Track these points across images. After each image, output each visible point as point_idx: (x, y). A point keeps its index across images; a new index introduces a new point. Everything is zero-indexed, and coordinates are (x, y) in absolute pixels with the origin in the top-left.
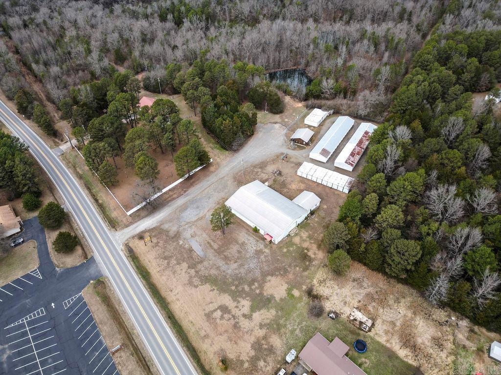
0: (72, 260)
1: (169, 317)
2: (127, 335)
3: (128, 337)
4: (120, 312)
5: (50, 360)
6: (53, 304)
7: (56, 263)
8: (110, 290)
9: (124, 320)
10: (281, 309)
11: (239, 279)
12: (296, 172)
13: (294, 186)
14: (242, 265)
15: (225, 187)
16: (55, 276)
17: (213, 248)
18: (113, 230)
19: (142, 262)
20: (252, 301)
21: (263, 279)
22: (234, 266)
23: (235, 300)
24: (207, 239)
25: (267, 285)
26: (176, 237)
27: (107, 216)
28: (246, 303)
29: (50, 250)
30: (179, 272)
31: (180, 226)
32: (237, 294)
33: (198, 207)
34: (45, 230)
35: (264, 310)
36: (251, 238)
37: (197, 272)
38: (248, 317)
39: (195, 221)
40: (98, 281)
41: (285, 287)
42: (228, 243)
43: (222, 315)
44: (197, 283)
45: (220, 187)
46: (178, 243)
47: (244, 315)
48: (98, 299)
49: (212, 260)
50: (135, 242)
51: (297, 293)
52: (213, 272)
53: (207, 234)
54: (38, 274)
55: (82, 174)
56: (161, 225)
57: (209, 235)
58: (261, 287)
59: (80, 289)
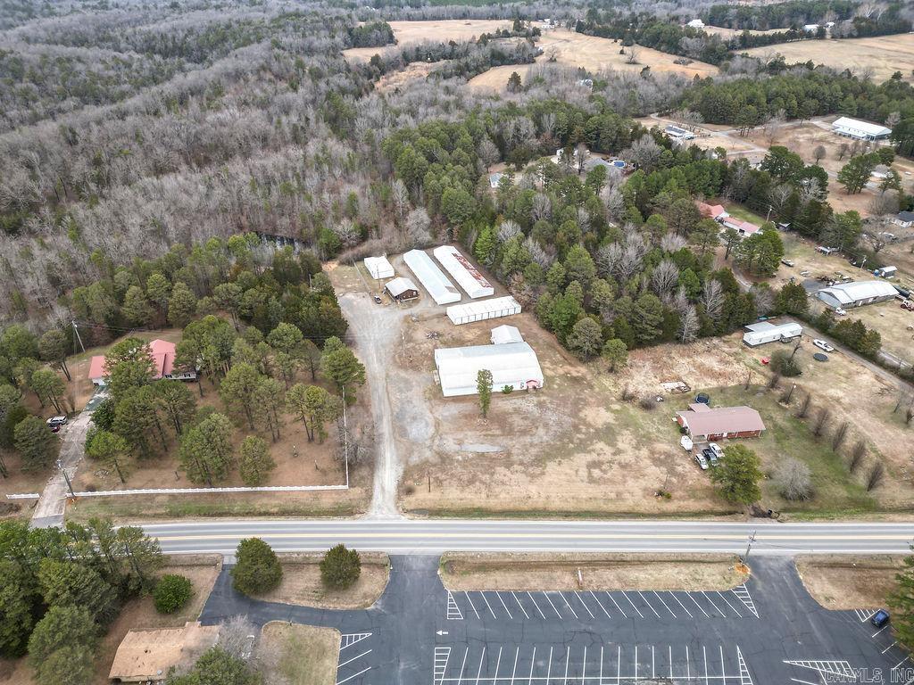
0: (372, 584)
2: (563, 565)
3: (566, 565)
4: (521, 560)
5: (541, 663)
6: (440, 633)
7: (357, 606)
8: (472, 557)
10: (627, 426)
11: (562, 436)
12: (451, 323)
13: (469, 336)
14: (546, 425)
15: (406, 381)
16: (386, 615)
17: (498, 436)
18: (358, 516)
19: (454, 508)
20: (600, 439)
21: (580, 419)
22: (541, 431)
23: (589, 452)
24: (478, 433)
25: (589, 419)
26: (444, 459)
27: (319, 514)
28: (600, 445)
29: (319, 606)
30: (506, 479)
31: (430, 448)
32: (583, 447)
33: (414, 419)
34: (261, 599)
35: (619, 438)
36: (514, 401)
37: (521, 463)
38: (618, 452)
39: (437, 431)
40: (444, 565)
41: (602, 410)
42: (502, 421)
43: (601, 470)
44: (538, 471)
45: (402, 385)
46: (458, 461)
47: (614, 454)
48: (476, 575)
49: (515, 445)
50: (411, 501)
51: (616, 407)
52: (534, 451)
53: (470, 431)
54: (357, 638)
55: (171, 512)
56: (407, 463)
57: (474, 430)
58: (589, 425)
59: (441, 590)
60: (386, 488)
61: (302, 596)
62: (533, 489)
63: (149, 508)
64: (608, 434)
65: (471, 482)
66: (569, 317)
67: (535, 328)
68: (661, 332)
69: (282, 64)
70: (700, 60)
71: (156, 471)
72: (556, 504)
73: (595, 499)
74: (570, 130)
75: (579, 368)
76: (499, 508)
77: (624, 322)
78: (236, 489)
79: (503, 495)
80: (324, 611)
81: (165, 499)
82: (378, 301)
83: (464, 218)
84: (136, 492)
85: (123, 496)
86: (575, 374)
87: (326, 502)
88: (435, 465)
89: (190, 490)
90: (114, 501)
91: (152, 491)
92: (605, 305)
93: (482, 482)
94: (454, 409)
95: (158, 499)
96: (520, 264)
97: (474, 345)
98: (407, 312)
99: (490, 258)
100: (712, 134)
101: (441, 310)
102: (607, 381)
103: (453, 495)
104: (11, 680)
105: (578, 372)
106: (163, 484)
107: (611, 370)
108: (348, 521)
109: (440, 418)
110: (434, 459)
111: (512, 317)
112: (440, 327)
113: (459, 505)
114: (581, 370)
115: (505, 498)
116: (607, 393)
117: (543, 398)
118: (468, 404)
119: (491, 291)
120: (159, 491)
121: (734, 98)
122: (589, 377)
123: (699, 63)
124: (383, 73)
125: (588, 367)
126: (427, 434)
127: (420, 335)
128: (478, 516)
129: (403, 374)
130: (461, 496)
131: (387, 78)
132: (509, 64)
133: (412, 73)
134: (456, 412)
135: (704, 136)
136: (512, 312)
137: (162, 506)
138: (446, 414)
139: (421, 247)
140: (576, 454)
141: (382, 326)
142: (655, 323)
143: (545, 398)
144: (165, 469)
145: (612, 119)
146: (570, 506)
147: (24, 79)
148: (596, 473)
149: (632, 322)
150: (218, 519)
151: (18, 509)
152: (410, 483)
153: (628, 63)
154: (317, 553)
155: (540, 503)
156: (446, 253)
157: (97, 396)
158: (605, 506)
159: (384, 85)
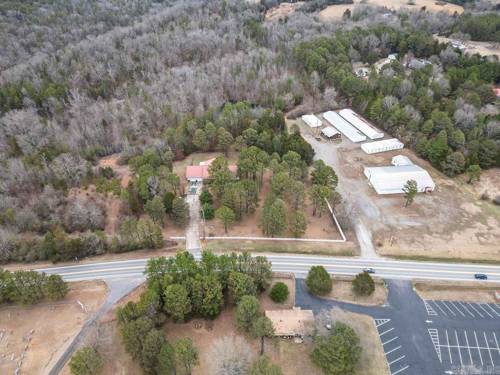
0: (380, 293)
1: (474, 262)
2: (482, 289)
3: (483, 289)
4: (457, 285)
5: (491, 341)
6: (428, 321)
7: (376, 304)
8: (429, 282)
9: (465, 285)
10: (490, 214)
11: (455, 218)
12: (365, 153)
13: (379, 160)
14: (443, 212)
15: (353, 185)
16: (393, 310)
17: (418, 217)
18: (357, 257)
19: (407, 255)
20: (478, 221)
21: (461, 209)
22: (441, 215)
23: (474, 228)
24: (406, 215)
25: (467, 210)
26: (392, 229)
27: (334, 254)
28: (479, 224)
29: (356, 303)
30: (432, 241)
31: (381, 222)
32: (469, 225)
33: (366, 206)
34: (323, 298)
35: (488, 220)
36: (420, 198)
37: (437, 233)
38: (490, 228)
39: (381, 213)
40: (415, 285)
41: (472, 205)
42: (417, 209)
43: (484, 238)
44: (448, 237)
45: (351, 187)
46: (400, 230)
47: (488, 229)
48: (435, 292)
49: (430, 222)
50: (383, 250)
51: (480, 203)
52: (442, 226)
53: (401, 214)
54: (383, 321)
55: (255, 249)
56: (372, 230)
57: (402, 213)
58: (468, 213)
59: (418, 299)
60: (366, 242)
61: (344, 298)
62: (449, 247)
63: (244, 247)
64: (480, 218)
65: (413, 241)
66: (442, 151)
67: (415, 157)
68: (495, 162)
69: (213, 4)
70: (451, 2)
71: (240, 227)
72: (465, 256)
73: (487, 253)
74: (397, 43)
75: (449, 181)
76: (433, 256)
77: (475, 155)
78: (286, 239)
79: (433, 250)
80: (359, 306)
81: (251, 242)
82: (318, 140)
83: (357, 94)
84: (235, 238)
85: (228, 240)
86: (448, 184)
87: (337, 249)
88: (388, 232)
89: (262, 238)
90: (225, 242)
91: (243, 238)
92: (461, 145)
93: (418, 242)
94: (387, 201)
95: (247, 242)
96: (403, 121)
97: (383, 166)
98: (338, 146)
99: (380, 117)
100: (476, 47)
101: (357, 145)
102: (469, 189)
103: (405, 248)
104: (213, 331)
105: (449, 183)
106: (246, 234)
107: (469, 182)
108: (352, 259)
109: (381, 206)
110: (387, 229)
111: (399, 151)
112: (360, 155)
113: (409, 254)
114: (450, 182)
115: (435, 251)
116: (471, 195)
117: (436, 197)
118: (394, 199)
119: (382, 135)
120: (247, 238)
121: (488, 25)
122: (457, 186)
123: (450, 4)
124: (267, 9)
125: (454, 180)
126: (376, 214)
127: (350, 159)
128: (423, 260)
129: (349, 181)
130: (410, 249)
131: (271, 12)
132: (338, 4)
133: (284, 9)
134: (388, 203)
135: (471, 48)
136: (398, 148)
137: (250, 246)
138: (383, 204)
139: (332, 110)
140: (466, 229)
141: (327, 154)
142: (493, 156)
143: (437, 197)
144: (244, 226)
145: (424, 37)
146: (473, 257)
147: (74, 12)
148: (482, 239)
149: (479, 155)
150: (282, 254)
151: (176, 244)
152: (378, 241)
153: (409, 4)
154: (343, 275)
155: (456, 255)
156: (347, 113)
157: (191, 187)
158: (494, 258)
159: (271, 16)
